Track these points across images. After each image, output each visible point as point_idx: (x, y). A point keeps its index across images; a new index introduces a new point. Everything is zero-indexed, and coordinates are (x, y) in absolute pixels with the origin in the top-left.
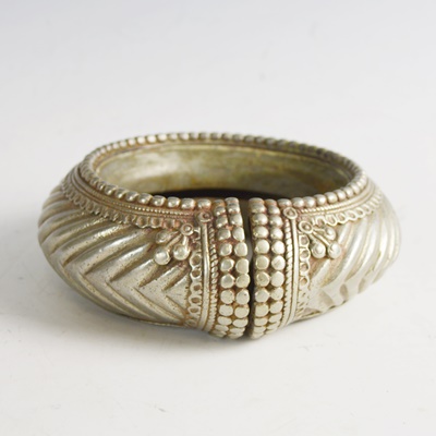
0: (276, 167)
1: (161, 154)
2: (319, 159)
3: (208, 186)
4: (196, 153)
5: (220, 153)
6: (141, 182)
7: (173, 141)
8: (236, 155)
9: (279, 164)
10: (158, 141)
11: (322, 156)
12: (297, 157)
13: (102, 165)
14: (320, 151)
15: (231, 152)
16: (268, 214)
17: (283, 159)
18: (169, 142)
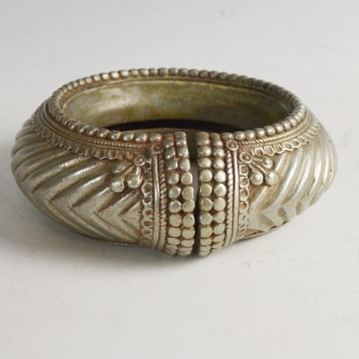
0: (227, 100)
1: (124, 88)
2: (265, 92)
3: (167, 117)
4: (156, 87)
5: (178, 87)
6: (105, 114)
7: (135, 76)
8: (191, 89)
9: (230, 97)
10: (121, 77)
11: (268, 90)
12: (247, 91)
13: (69, 100)
14: (266, 85)
15: (187, 86)
16: (212, 146)
17: (233, 92)
18: (131, 78)
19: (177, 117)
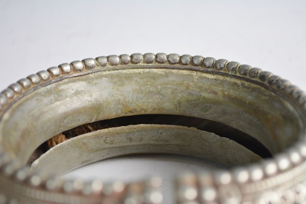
0: (215, 93)
1: (90, 81)
2: (262, 85)
3: (143, 113)
4: (129, 77)
5: (154, 77)
6: (66, 116)
7: (104, 65)
8: (171, 78)
9: (218, 89)
10: (87, 67)
11: (266, 83)
12: (239, 82)
13: (14, 106)
14: (263, 76)
15: (167, 75)
17: (222, 82)
18: (99, 68)
19: (155, 112)
